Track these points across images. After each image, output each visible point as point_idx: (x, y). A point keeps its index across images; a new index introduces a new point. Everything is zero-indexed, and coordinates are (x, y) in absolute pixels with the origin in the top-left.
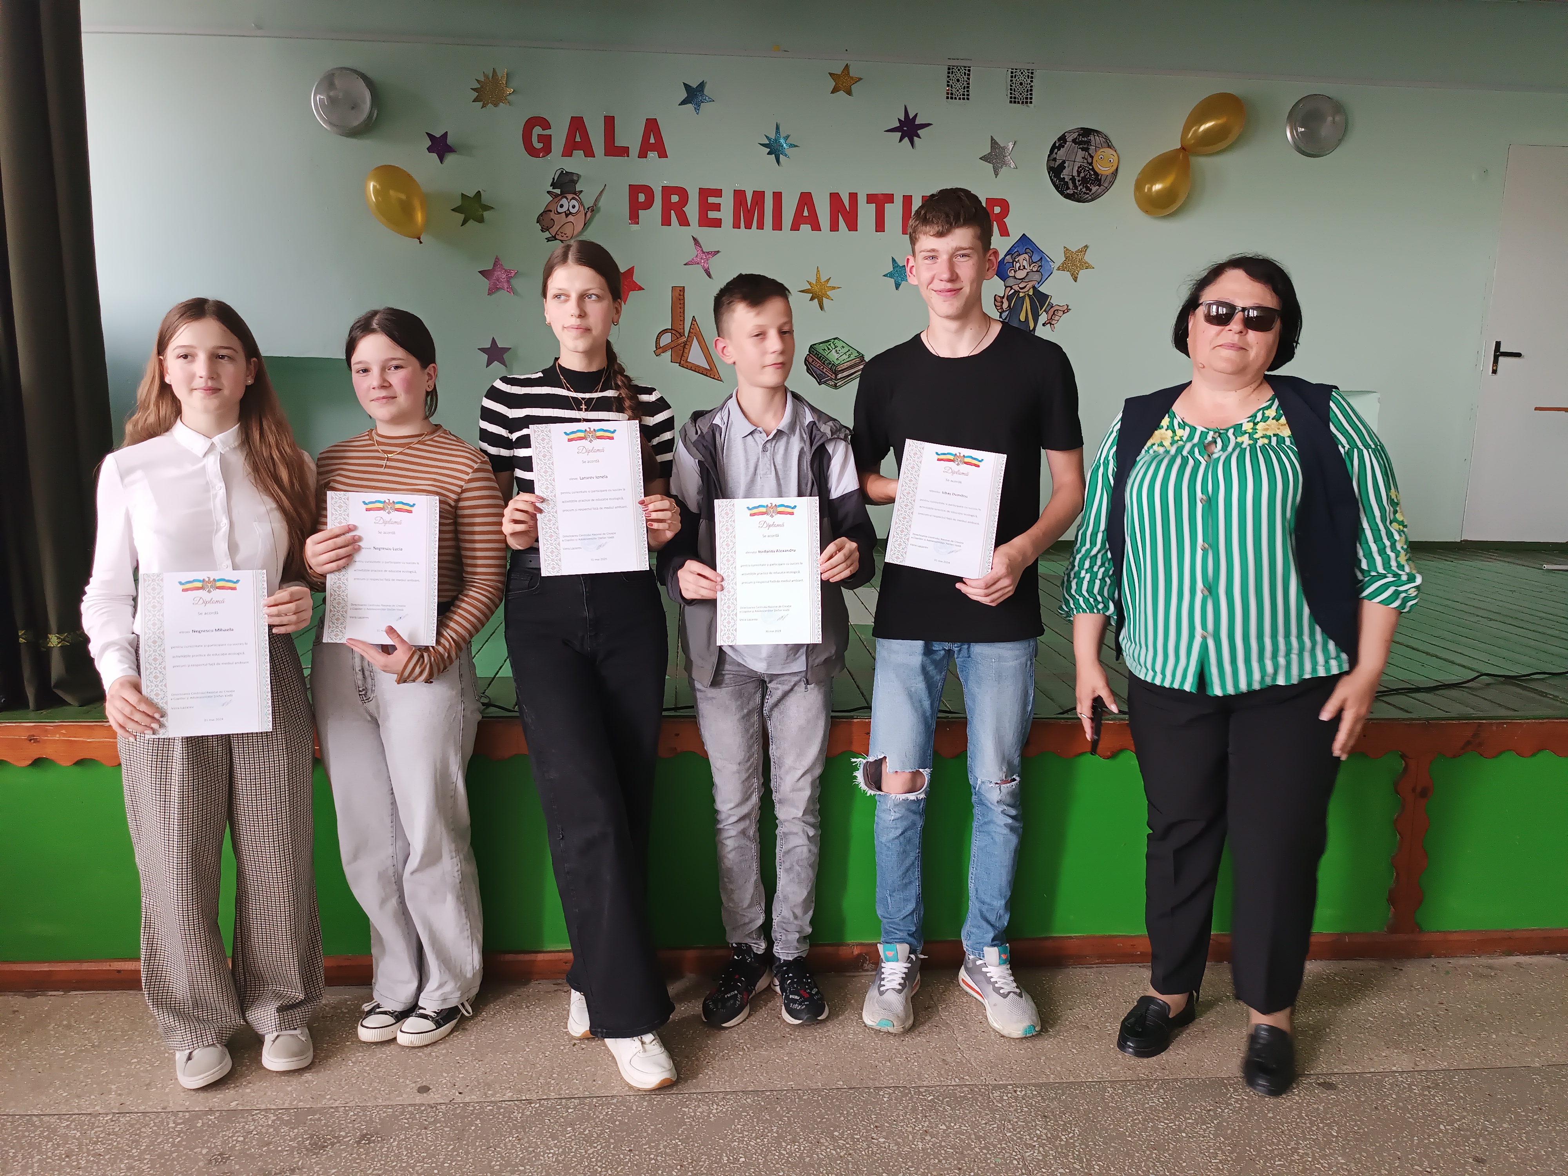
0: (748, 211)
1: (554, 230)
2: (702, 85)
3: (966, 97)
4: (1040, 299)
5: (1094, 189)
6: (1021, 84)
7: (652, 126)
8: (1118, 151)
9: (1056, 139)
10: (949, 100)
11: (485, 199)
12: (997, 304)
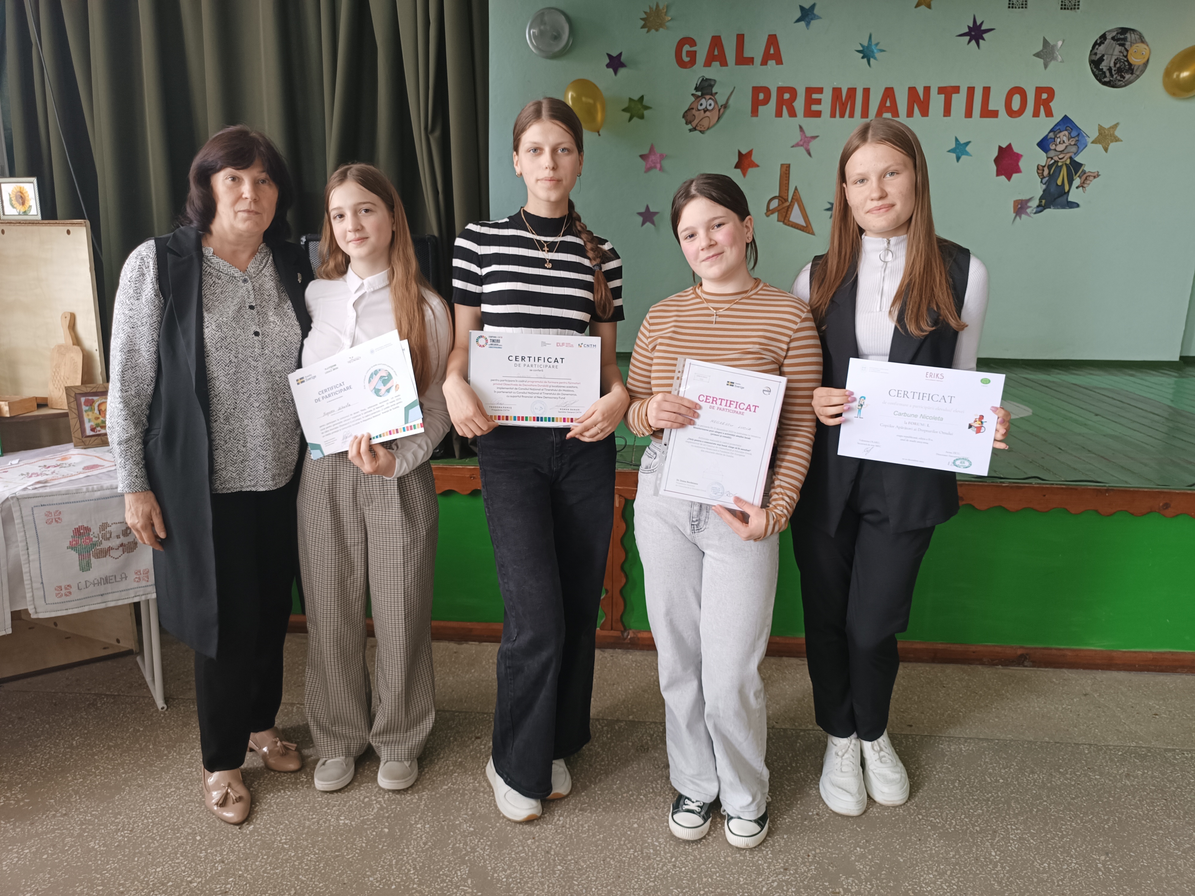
0: (843, 104)
1: (694, 123)
3: (1024, 5)
4: (1075, 167)
5: (1127, 76)
7: (773, 40)
8: (1150, 46)
9: (1097, 37)
10: (1011, 9)
11: (646, 102)
12: (1039, 171)
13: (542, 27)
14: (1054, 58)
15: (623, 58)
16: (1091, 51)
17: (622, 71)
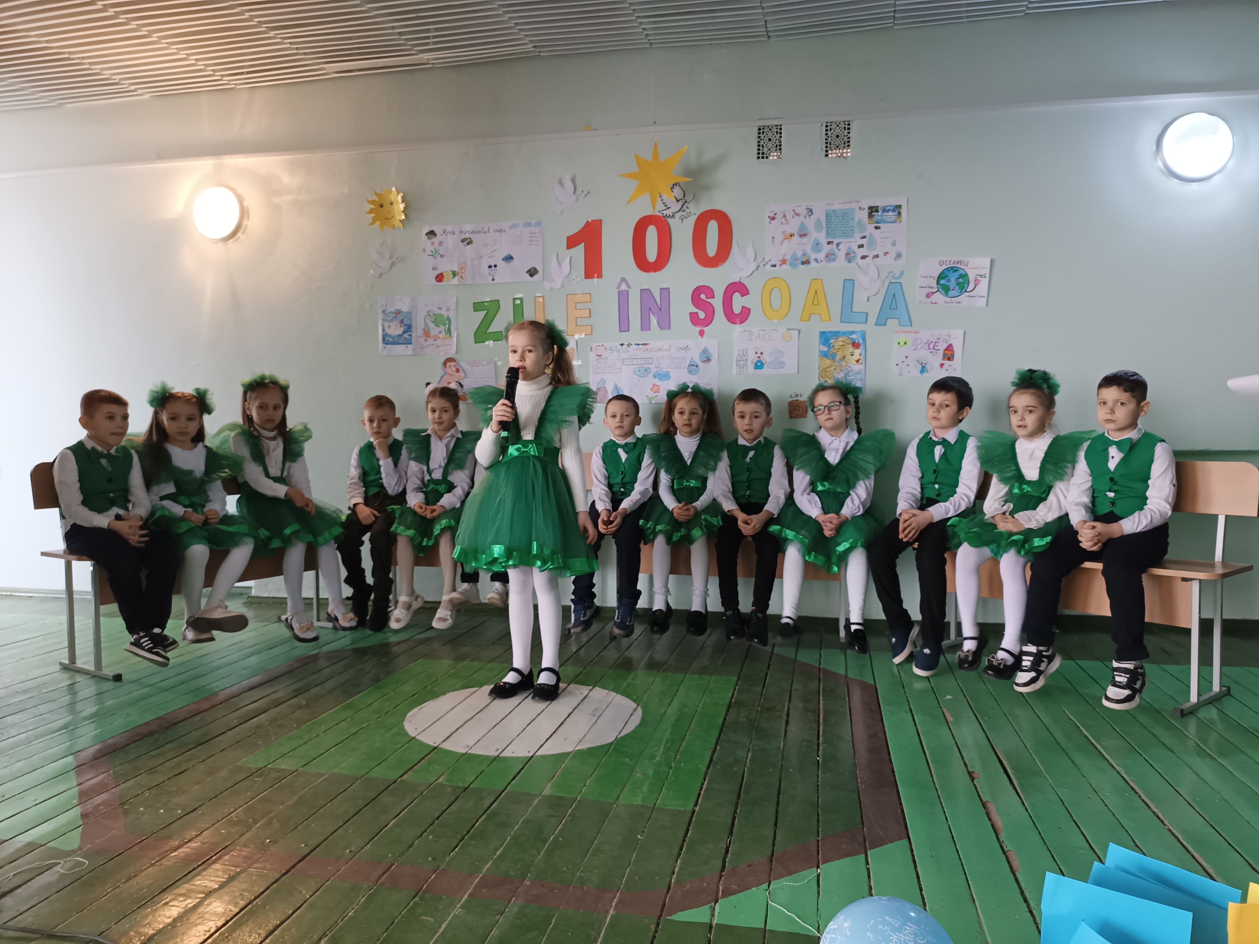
3: (778, 154)
6: (838, 136)
10: (760, 159)
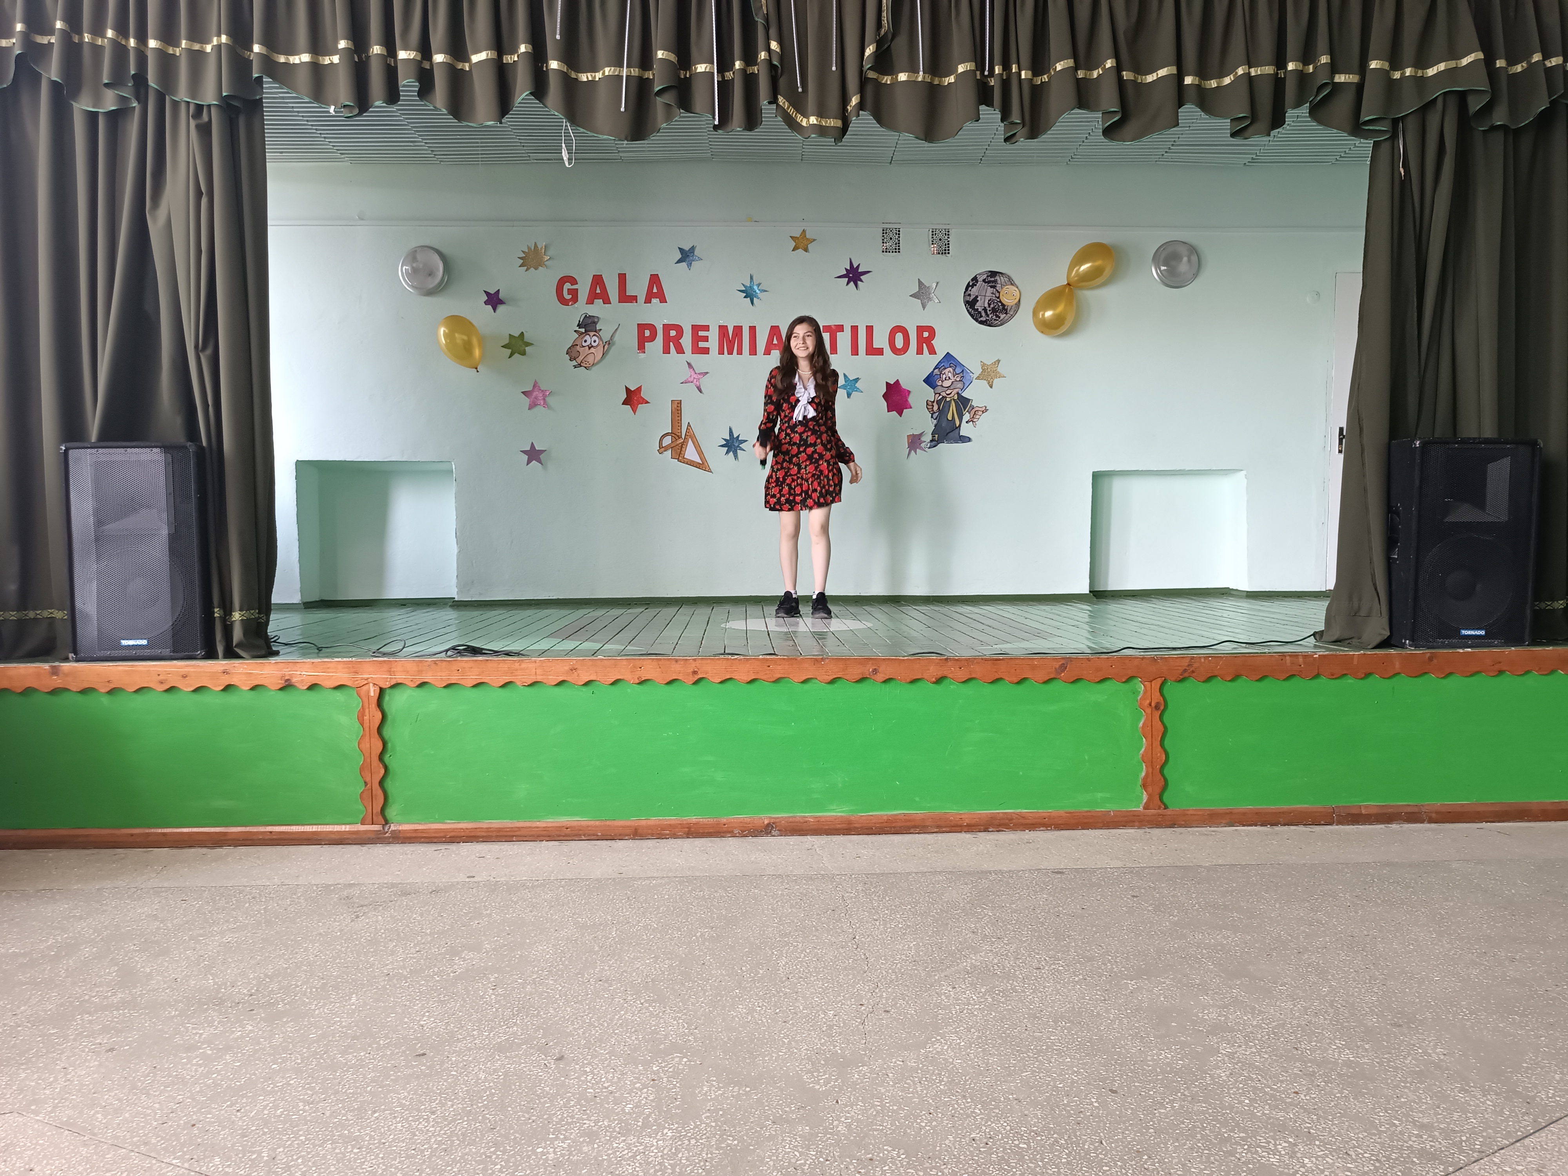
0: (730, 341)
1: (579, 360)
2: (693, 248)
3: (897, 250)
4: (963, 403)
5: (1002, 316)
6: (940, 240)
7: (655, 279)
8: (1019, 287)
9: (970, 279)
10: (885, 253)
11: (527, 338)
12: (929, 407)
13: (414, 265)
14: (930, 299)
15: (501, 296)
16: (965, 292)
17: (501, 308)
